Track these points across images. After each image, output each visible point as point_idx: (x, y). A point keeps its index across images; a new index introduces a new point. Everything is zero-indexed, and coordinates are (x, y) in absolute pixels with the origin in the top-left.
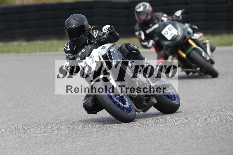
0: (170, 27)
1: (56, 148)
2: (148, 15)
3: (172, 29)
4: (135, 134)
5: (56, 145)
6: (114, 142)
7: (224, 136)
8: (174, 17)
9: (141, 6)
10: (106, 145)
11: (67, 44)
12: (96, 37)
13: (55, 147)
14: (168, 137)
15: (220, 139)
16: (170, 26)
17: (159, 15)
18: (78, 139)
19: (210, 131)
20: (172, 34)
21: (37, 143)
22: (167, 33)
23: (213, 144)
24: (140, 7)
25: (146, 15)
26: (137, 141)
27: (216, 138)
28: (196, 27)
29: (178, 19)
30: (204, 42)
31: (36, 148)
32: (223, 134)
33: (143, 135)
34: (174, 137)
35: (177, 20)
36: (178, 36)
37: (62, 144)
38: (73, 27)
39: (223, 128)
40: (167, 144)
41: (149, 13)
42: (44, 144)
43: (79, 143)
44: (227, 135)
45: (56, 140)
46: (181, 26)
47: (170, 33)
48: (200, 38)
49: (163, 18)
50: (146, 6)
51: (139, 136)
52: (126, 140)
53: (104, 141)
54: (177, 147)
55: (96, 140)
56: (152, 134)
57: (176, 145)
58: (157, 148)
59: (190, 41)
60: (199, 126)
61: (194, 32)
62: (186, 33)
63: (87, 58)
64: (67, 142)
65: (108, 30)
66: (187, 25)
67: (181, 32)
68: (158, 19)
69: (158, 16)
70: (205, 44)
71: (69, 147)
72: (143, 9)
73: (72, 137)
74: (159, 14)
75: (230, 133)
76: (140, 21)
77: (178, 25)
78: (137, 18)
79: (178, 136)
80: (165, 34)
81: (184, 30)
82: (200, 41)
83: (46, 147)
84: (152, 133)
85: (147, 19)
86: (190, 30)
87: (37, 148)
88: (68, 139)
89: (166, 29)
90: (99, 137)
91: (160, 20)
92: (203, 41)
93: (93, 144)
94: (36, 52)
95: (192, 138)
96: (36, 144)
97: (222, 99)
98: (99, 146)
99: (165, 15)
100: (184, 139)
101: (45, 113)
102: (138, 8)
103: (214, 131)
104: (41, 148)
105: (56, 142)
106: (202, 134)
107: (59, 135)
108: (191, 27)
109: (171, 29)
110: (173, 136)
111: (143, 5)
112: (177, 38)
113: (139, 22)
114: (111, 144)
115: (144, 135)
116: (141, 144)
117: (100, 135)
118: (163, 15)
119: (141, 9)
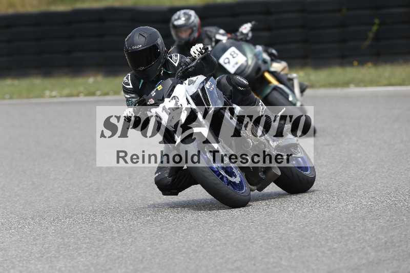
0: (234, 52)
1: (41, 267)
2: (193, 31)
3: (237, 54)
4: (180, 242)
5: (40, 263)
6: (143, 258)
7: (336, 245)
8: (238, 34)
9: (182, 16)
10: (129, 262)
11: (127, 78)
12: (176, 65)
13: (39, 266)
14: (238, 247)
15: (329, 250)
16: (233, 49)
17: (211, 32)
18: (80, 252)
19: (312, 237)
20: (237, 63)
21: (6, 260)
22: (229, 62)
23: (317, 260)
24: (179, 18)
25: (189, 32)
26: (184, 255)
27: (323, 249)
28: (274, 51)
29: (246, 38)
30: (289, 76)
31: (4, 268)
32: (334, 241)
33: (193, 245)
34: (248, 248)
35: (244, 39)
36: (247, 66)
37: (51, 260)
38: (139, 49)
39: (334, 230)
40: (235, 261)
41: (195, 29)
42: (19, 261)
43: (82, 260)
44: (342, 243)
45: (40, 255)
46: (252, 50)
47: (233, 61)
48: (283, 70)
49: (218, 37)
50: (190, 16)
51: (186, 246)
52: (164, 253)
53: (125, 256)
54: (254, 265)
55: (111, 254)
56: (209, 243)
57: (253, 262)
58: (218, 268)
59: (267, 75)
60: (293, 229)
61: (272, 60)
62: (260, 62)
63: (166, 100)
64: (59, 257)
65: (201, 52)
66: (259, 48)
67: (253, 60)
68: (210, 39)
69: (209, 33)
70: (291, 80)
71: (63, 266)
72: (185, 20)
73: (68, 248)
74: (211, 30)
75: (348, 240)
76: (179, 42)
77: (247, 48)
78: (174, 37)
79: (254, 246)
80: (225, 63)
81: (257, 56)
82: (282, 75)
83: (22, 267)
84: (211, 241)
85: (192, 38)
86: (266, 56)
87: (6, 268)
88: (61, 252)
89: (227, 54)
90: (117, 248)
91: (214, 39)
92: (287, 74)
93: (106, 262)
94: (4, 98)
95: (280, 249)
96: (5, 262)
97: (333, 180)
98: (117, 265)
99: (222, 31)
100: (266, 252)
101: (21, 207)
102: (176, 20)
103: (318, 237)
104: (13, 268)
105: (41, 258)
106: (297, 241)
107: (46, 246)
108: (266, 51)
109: (235, 55)
110: (245, 245)
111: (185, 14)
112: (246, 70)
113: (176, 43)
114: (137, 260)
115: (196, 245)
116: (190, 259)
117: (118, 245)
118: (218, 30)
119: (181, 22)
